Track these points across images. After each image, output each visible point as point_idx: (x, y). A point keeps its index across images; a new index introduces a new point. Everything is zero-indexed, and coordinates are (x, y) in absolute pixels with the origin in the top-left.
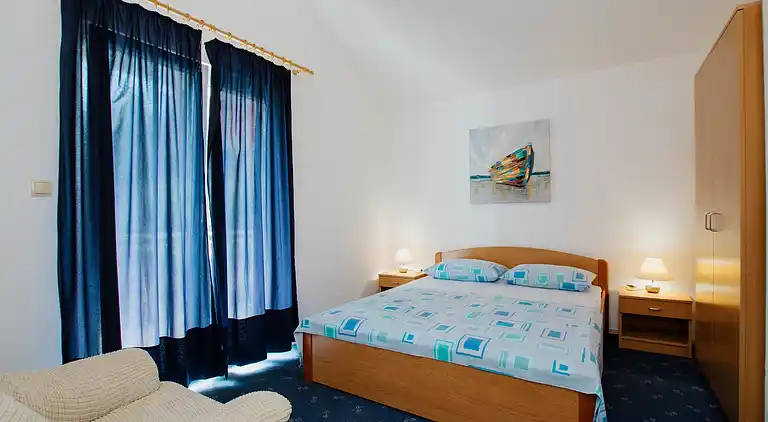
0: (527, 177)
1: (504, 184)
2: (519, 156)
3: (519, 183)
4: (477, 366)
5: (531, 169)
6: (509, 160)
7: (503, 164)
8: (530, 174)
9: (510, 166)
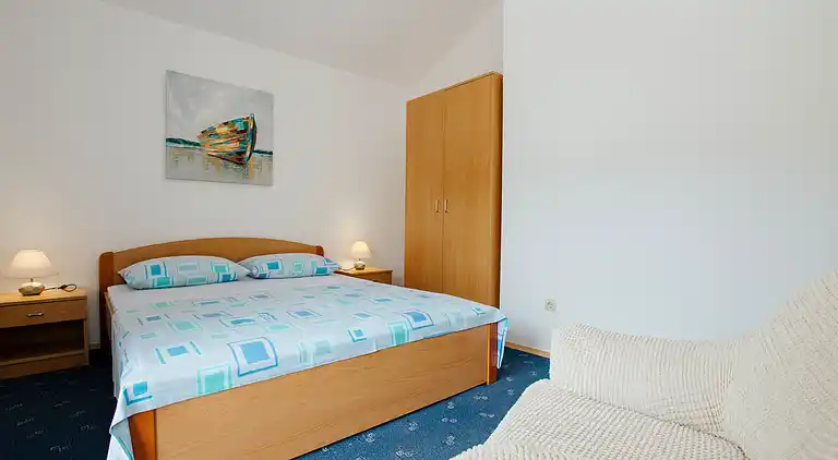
0: (248, 153)
1: (220, 157)
2: (239, 126)
3: (239, 159)
4: (431, 335)
5: (253, 146)
6: (225, 129)
7: (218, 131)
8: (252, 151)
9: (227, 136)
